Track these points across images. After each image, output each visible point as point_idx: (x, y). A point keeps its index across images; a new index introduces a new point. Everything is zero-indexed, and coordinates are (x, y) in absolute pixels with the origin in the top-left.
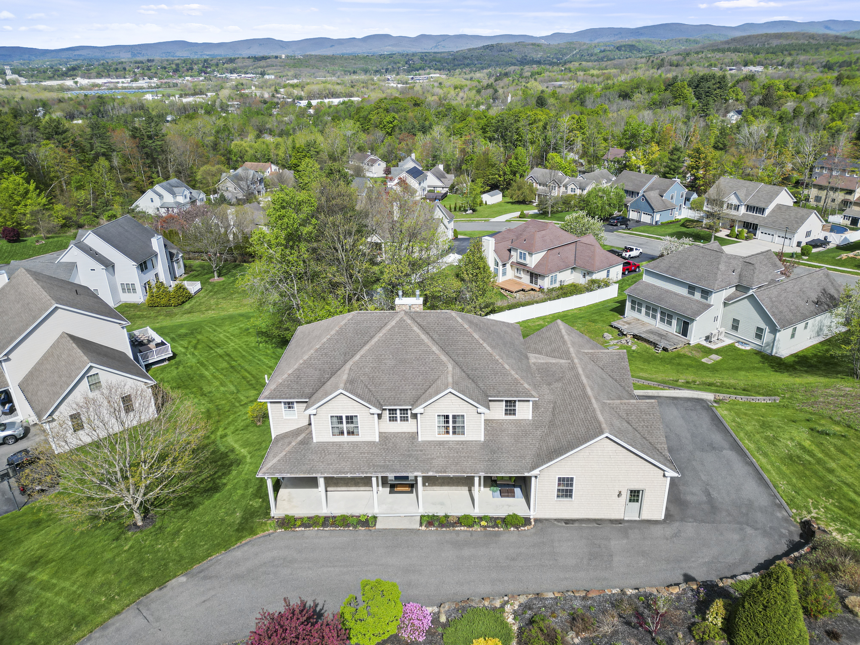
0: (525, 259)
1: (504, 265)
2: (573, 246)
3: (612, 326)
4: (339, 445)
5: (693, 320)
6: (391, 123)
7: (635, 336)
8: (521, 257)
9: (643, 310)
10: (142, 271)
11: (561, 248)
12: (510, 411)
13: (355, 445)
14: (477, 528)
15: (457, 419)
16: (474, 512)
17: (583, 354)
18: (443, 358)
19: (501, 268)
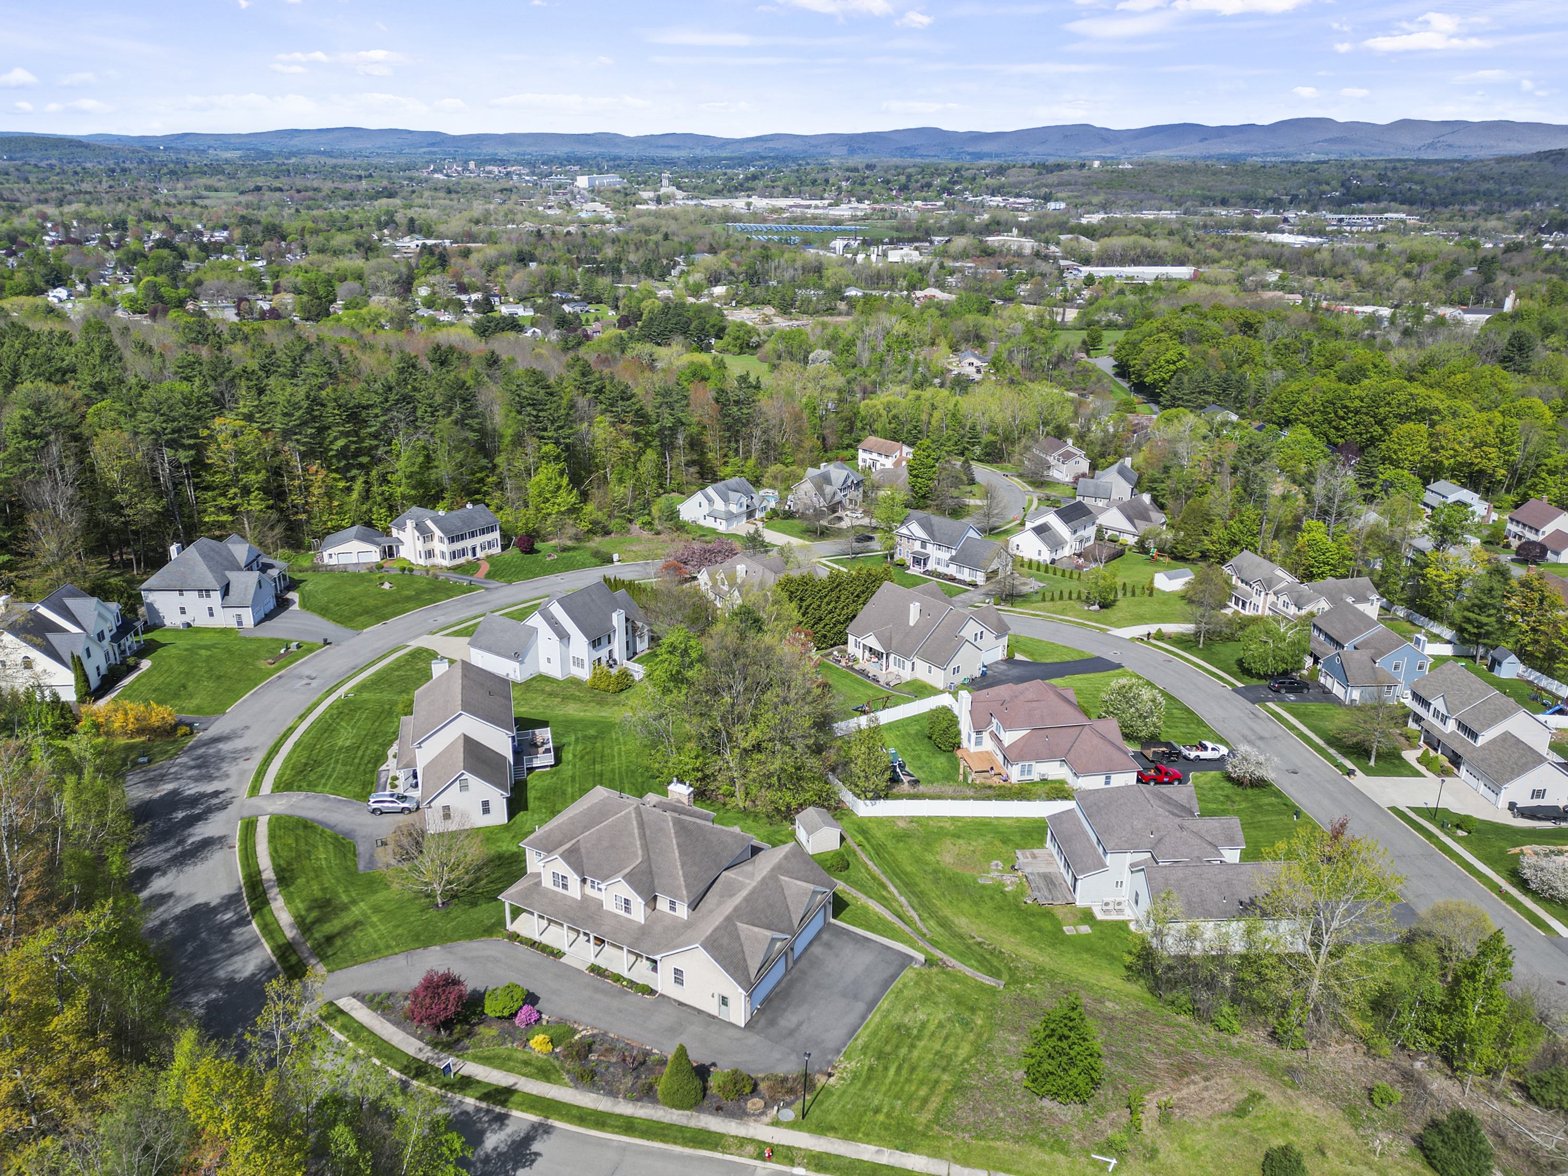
1: (980, 732)
2: (1077, 730)
3: (1016, 854)
4: (556, 893)
6: (1174, 363)
10: (594, 646)
12: (673, 908)
13: (565, 897)
14: (618, 985)
15: (627, 902)
16: (625, 974)
17: (778, 880)
18: (640, 852)
19: (974, 735)
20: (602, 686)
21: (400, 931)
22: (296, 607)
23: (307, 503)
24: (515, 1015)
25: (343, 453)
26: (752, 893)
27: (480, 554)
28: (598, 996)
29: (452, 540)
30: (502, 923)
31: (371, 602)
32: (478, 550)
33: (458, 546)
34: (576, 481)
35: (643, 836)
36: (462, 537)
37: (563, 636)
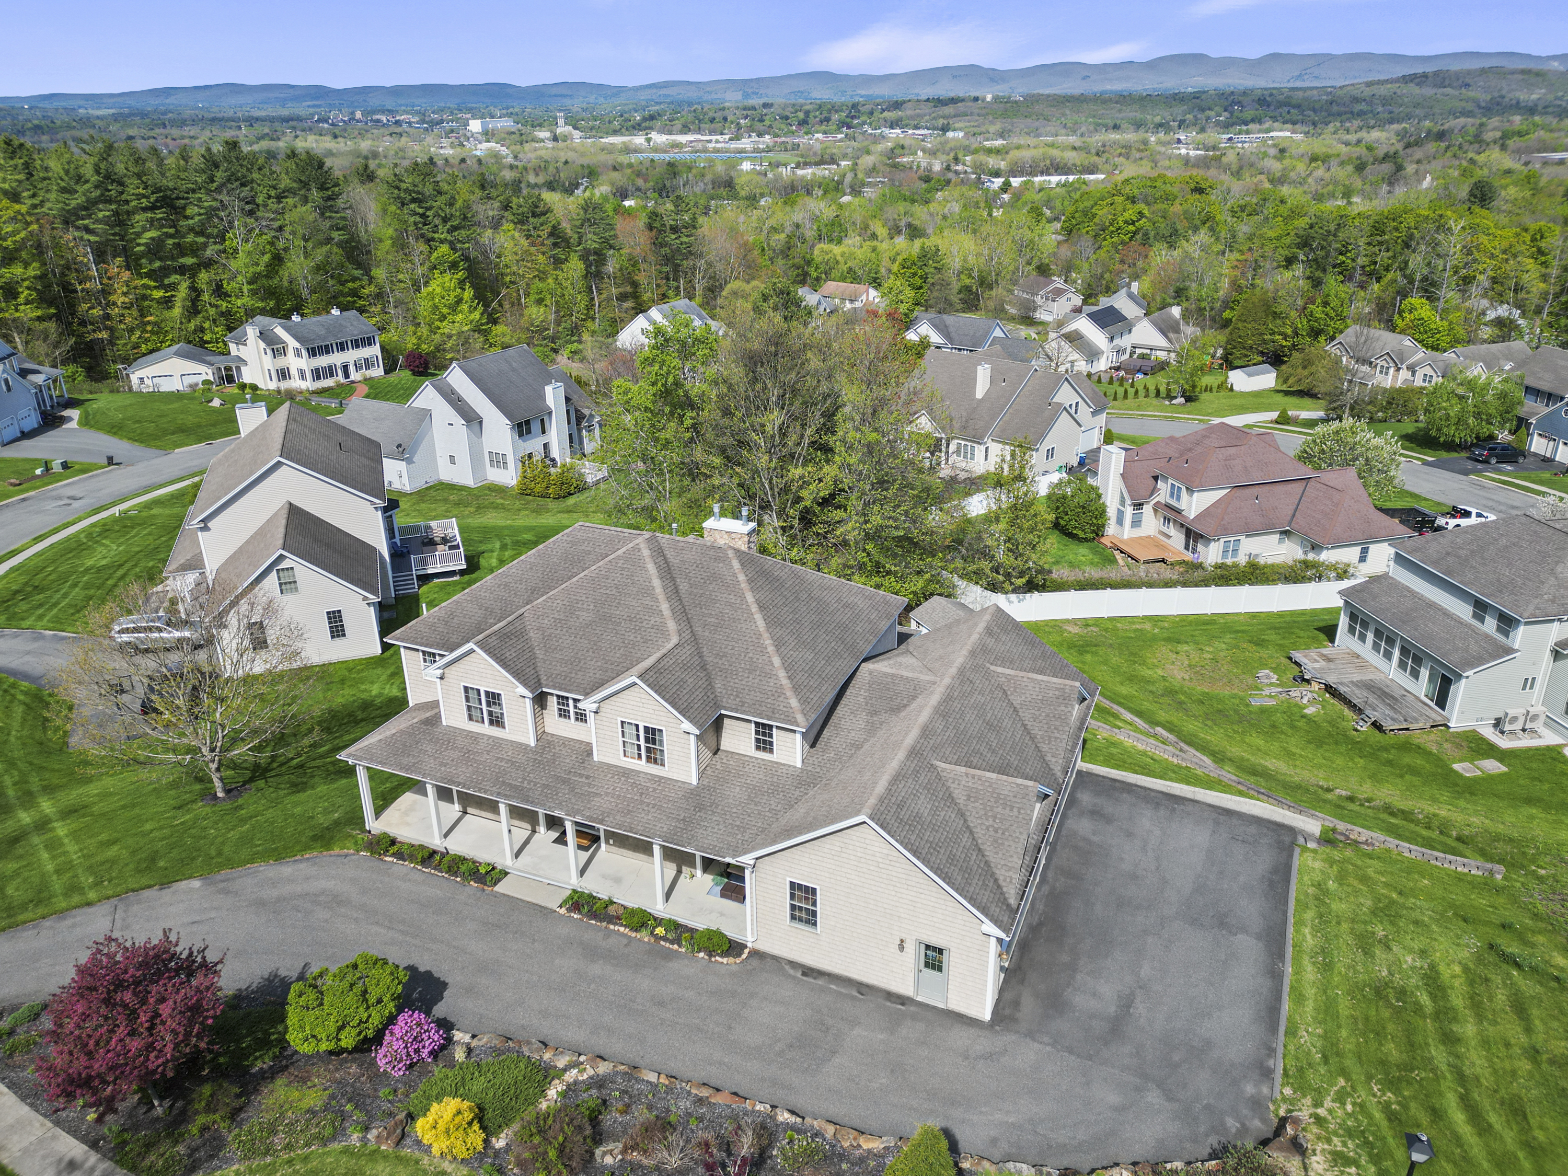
0: (1178, 499)
1: (1138, 506)
2: (1299, 487)
3: (1290, 659)
4: (475, 737)
5: (1459, 677)
6: (1133, 223)
7: (1328, 688)
8: (1172, 495)
9: (1370, 636)
10: (521, 435)
11: (1267, 487)
12: (764, 742)
13: (497, 743)
14: (644, 935)
15: (652, 735)
16: (659, 908)
17: (988, 675)
18: (671, 625)
19: (1129, 511)
20: (538, 489)
21: (113, 851)
22: (73, 425)
23: (107, 317)
24: (378, 1038)
25: (155, 250)
26: (948, 699)
27: (354, 376)
28: (596, 969)
29: (313, 352)
30: (357, 819)
31: (190, 420)
32: (352, 369)
33: (323, 361)
34: (481, 297)
35: (674, 593)
36: (326, 350)
37: (472, 419)
